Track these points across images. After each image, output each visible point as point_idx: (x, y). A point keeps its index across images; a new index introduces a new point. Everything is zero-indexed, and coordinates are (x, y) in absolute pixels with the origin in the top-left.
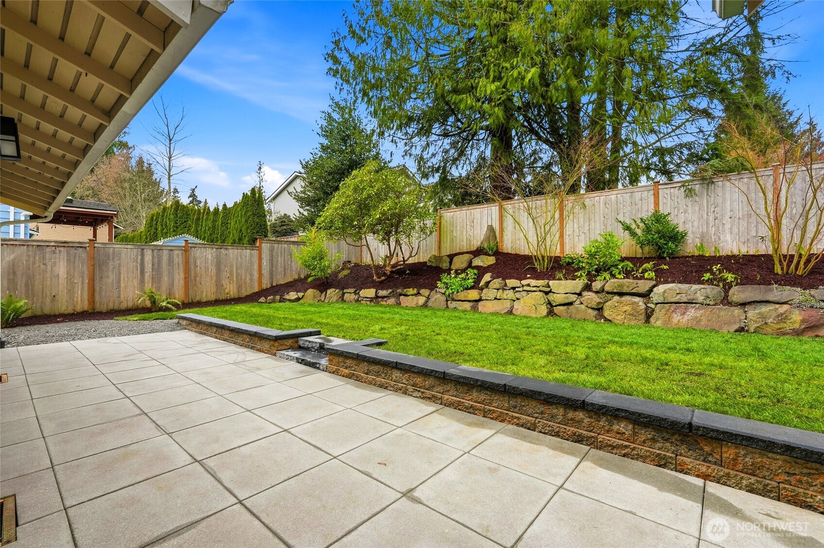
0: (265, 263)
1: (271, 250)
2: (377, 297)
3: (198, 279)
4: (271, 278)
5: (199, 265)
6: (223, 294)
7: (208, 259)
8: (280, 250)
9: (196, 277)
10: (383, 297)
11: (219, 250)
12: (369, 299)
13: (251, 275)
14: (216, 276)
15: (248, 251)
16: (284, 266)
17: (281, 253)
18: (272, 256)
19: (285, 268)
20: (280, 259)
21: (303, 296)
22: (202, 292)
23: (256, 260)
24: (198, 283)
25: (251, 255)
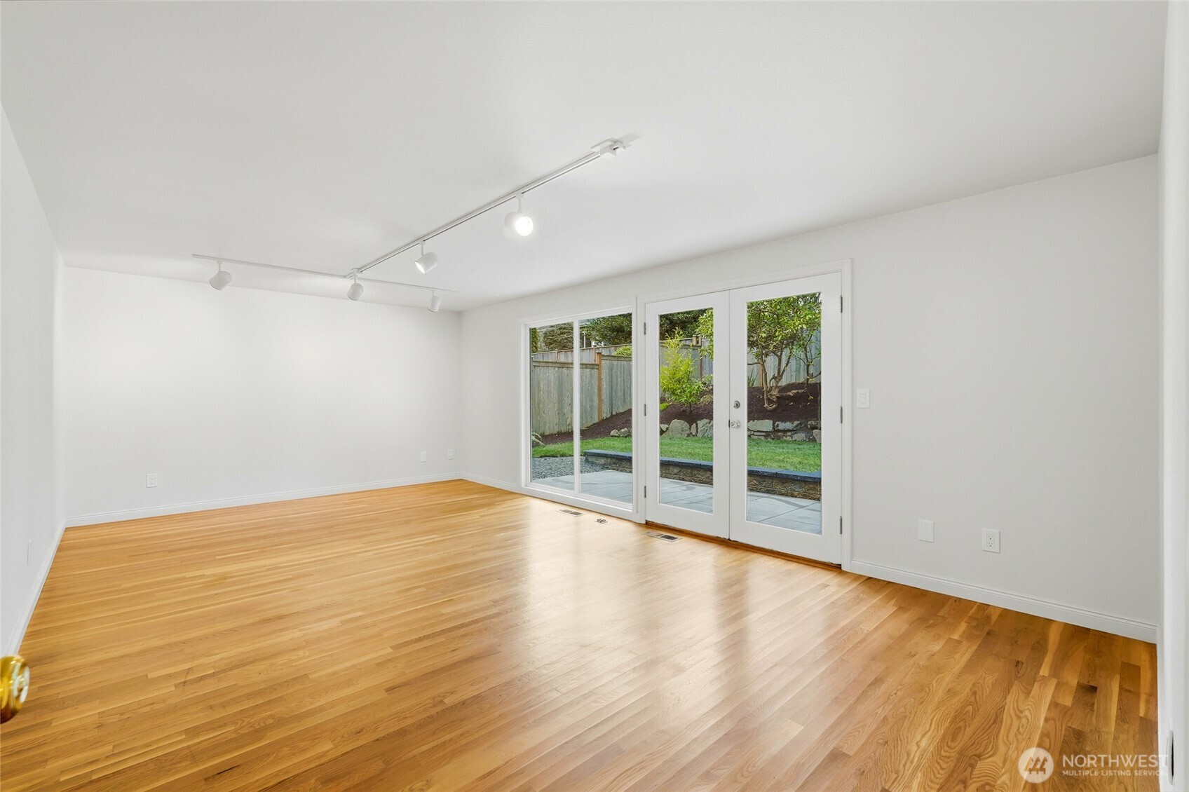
0: (605, 385)
1: (611, 369)
2: (776, 431)
3: (541, 406)
4: (611, 404)
5: (542, 390)
6: (565, 426)
7: (551, 381)
8: (619, 369)
9: (539, 405)
10: (785, 431)
11: (561, 369)
12: (764, 434)
13: (592, 401)
14: (559, 403)
15: (588, 370)
16: (624, 389)
17: (621, 373)
18: (611, 376)
19: (624, 392)
20: (619, 380)
21: (667, 428)
22: (545, 423)
23: (595, 381)
24: (541, 412)
25: (591, 375)
